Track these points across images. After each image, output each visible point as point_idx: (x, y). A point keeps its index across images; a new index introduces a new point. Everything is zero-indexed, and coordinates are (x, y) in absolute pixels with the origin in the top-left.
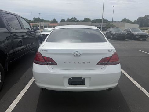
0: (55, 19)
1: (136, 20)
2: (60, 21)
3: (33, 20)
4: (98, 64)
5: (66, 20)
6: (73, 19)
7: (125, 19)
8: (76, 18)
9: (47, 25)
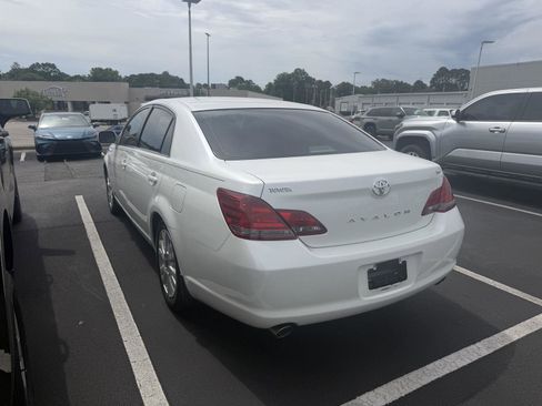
1: (273, 82)
6: (39, 69)
7: (239, 79)
8: (53, 66)
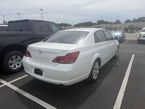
0: (119, 20)
2: (125, 21)
3: (97, 23)
4: (53, 61)
5: (132, 20)
6: (140, 19)
9: (108, 27)
